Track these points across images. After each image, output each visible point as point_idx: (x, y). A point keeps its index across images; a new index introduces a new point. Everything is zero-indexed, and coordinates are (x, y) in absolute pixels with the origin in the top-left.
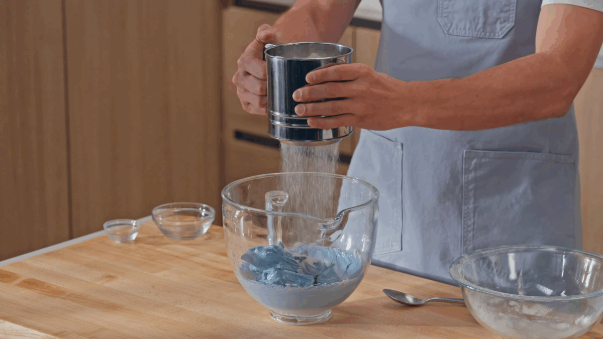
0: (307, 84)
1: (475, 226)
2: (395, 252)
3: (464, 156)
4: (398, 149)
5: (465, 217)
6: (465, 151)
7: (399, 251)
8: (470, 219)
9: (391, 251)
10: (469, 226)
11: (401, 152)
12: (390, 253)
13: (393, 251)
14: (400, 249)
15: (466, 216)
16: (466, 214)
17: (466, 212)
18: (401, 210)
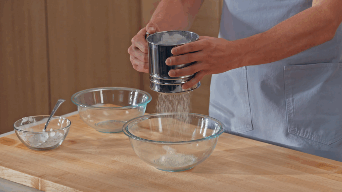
0: (172, 55)
1: (295, 110)
2: (249, 131)
3: (285, 70)
4: (243, 69)
5: (287, 106)
6: (285, 67)
7: (251, 130)
8: (291, 106)
9: (247, 131)
10: (290, 111)
11: (245, 71)
12: (246, 132)
13: (248, 130)
14: (252, 129)
15: (288, 104)
16: (288, 103)
17: (288, 102)
18: (249, 106)
